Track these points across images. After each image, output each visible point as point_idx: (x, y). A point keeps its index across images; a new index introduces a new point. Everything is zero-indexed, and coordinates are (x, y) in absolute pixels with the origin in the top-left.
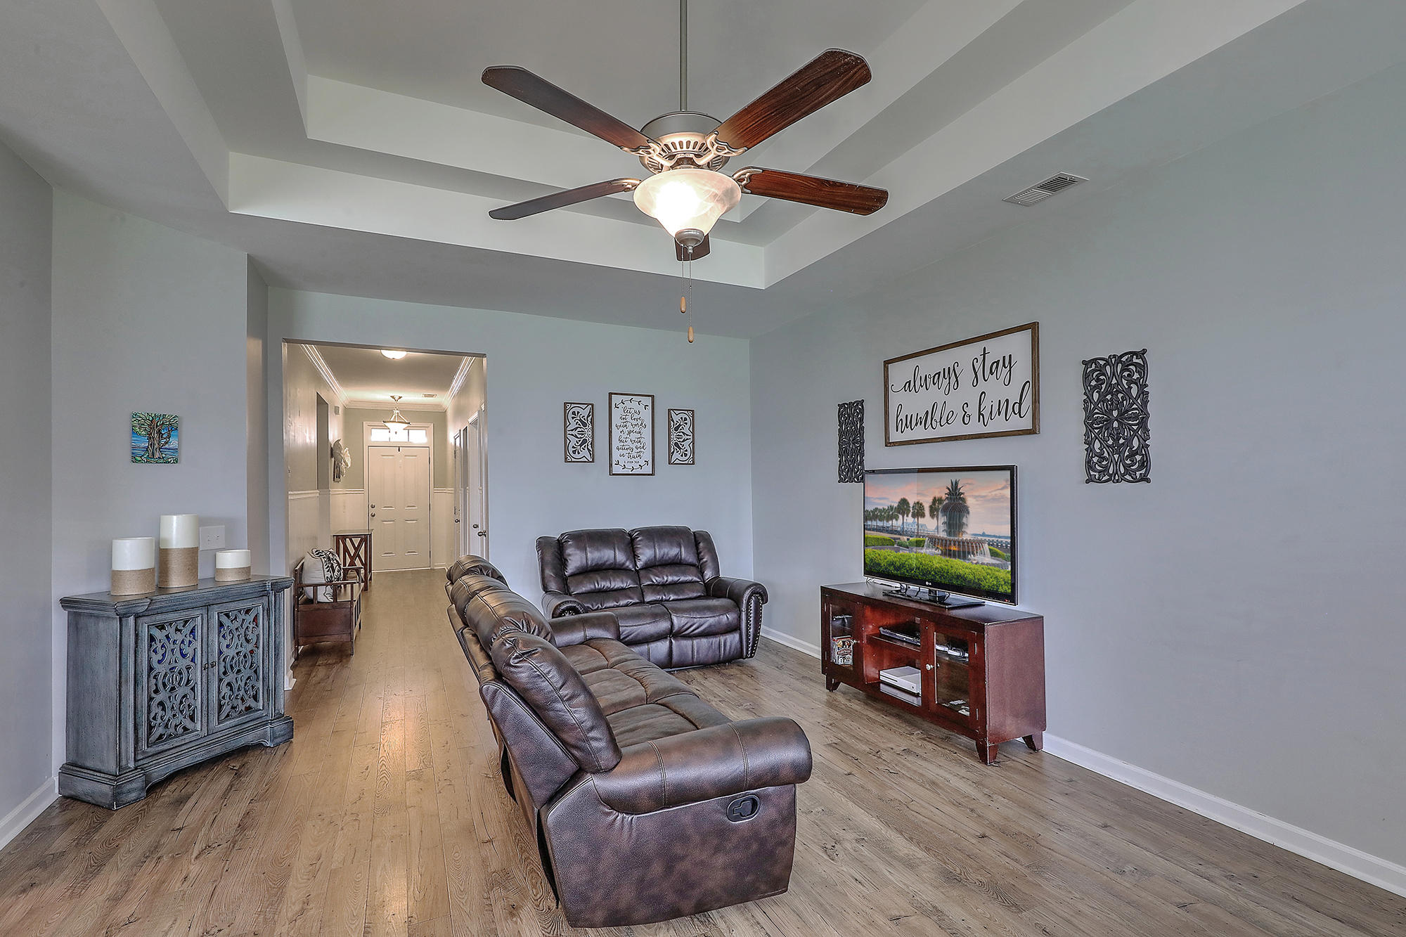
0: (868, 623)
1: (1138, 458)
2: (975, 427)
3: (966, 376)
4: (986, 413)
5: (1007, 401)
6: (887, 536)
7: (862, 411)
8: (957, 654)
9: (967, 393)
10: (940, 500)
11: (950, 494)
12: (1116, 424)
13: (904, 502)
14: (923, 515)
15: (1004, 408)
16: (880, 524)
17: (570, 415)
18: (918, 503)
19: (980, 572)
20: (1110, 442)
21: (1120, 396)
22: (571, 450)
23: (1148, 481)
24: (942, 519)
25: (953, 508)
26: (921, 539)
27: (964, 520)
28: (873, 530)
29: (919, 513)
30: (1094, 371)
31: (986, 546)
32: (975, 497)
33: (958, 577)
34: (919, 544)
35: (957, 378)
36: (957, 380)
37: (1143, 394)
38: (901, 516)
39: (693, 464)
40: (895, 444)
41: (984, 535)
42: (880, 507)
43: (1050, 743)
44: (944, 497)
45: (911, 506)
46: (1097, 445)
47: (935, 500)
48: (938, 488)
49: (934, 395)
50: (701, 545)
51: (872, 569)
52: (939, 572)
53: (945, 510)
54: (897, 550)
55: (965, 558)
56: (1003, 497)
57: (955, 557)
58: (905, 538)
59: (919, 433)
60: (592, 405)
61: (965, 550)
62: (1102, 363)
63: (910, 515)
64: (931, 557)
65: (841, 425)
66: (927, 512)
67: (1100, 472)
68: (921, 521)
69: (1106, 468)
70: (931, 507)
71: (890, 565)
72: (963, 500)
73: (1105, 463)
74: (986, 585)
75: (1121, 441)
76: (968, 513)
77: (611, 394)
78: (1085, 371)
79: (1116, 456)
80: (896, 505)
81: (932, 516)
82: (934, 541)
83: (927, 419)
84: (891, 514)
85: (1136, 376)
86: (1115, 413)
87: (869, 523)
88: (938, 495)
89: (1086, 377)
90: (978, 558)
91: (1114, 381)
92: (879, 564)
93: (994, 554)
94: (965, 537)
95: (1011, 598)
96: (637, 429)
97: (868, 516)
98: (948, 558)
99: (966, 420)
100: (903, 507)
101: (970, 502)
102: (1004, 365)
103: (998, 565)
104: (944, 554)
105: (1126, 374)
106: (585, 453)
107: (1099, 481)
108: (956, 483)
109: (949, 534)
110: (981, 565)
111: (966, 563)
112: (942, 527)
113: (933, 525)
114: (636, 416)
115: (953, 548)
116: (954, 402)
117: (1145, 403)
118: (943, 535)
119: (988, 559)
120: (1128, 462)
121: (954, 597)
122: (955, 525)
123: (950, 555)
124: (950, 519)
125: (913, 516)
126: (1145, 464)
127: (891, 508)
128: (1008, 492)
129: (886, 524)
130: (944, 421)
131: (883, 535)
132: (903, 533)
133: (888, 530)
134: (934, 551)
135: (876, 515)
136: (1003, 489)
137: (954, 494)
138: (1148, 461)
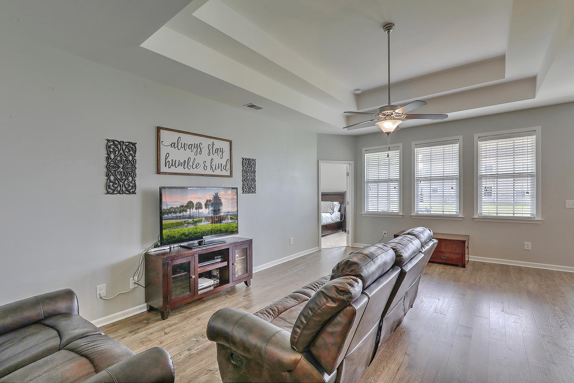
1: (253, 187)
2: (209, 172)
3: (205, 151)
4: (214, 167)
5: (221, 164)
6: (179, 221)
10: (210, 201)
11: (214, 198)
12: (249, 178)
13: (192, 202)
14: (201, 208)
16: (174, 215)
18: (199, 203)
19: (227, 226)
20: (248, 182)
24: (211, 209)
25: (216, 203)
26: (201, 218)
27: (220, 208)
28: (169, 219)
29: (199, 207)
32: (225, 199)
33: (218, 230)
34: (200, 221)
35: (201, 149)
36: (201, 151)
38: (188, 210)
40: (165, 173)
41: (228, 212)
42: (174, 207)
44: (212, 199)
45: (195, 204)
46: (245, 183)
47: (207, 201)
48: (210, 196)
52: (211, 231)
53: (212, 205)
54: (186, 227)
56: (234, 198)
57: (215, 223)
58: (191, 220)
59: (180, 169)
61: (220, 220)
62: (247, 160)
63: (194, 209)
64: (205, 225)
66: (203, 206)
67: (245, 190)
68: (200, 211)
70: (205, 204)
71: (182, 235)
72: (220, 200)
73: (247, 188)
74: (229, 230)
75: (250, 182)
76: (222, 205)
79: (249, 186)
80: (185, 205)
81: (206, 207)
82: (207, 218)
83: (183, 164)
84: (183, 209)
86: (249, 174)
87: (166, 216)
88: (209, 199)
89: (243, 163)
90: (226, 221)
92: (174, 237)
93: (231, 219)
94: (222, 214)
95: (237, 232)
97: (163, 213)
99: (205, 168)
100: (190, 205)
101: (223, 201)
102: (220, 151)
103: (233, 222)
104: (212, 223)
105: (251, 164)
108: (217, 193)
109: (214, 214)
111: (221, 224)
112: (210, 212)
113: (206, 211)
115: (216, 220)
116: (200, 159)
118: (212, 215)
120: (251, 188)
122: (217, 210)
124: (214, 208)
125: (196, 209)
127: (182, 206)
128: (236, 197)
129: (178, 214)
130: (194, 166)
131: (174, 221)
132: (190, 217)
133: (180, 218)
134: (207, 223)
135: (169, 212)
136: (234, 195)
137: (216, 198)
138: (256, 188)
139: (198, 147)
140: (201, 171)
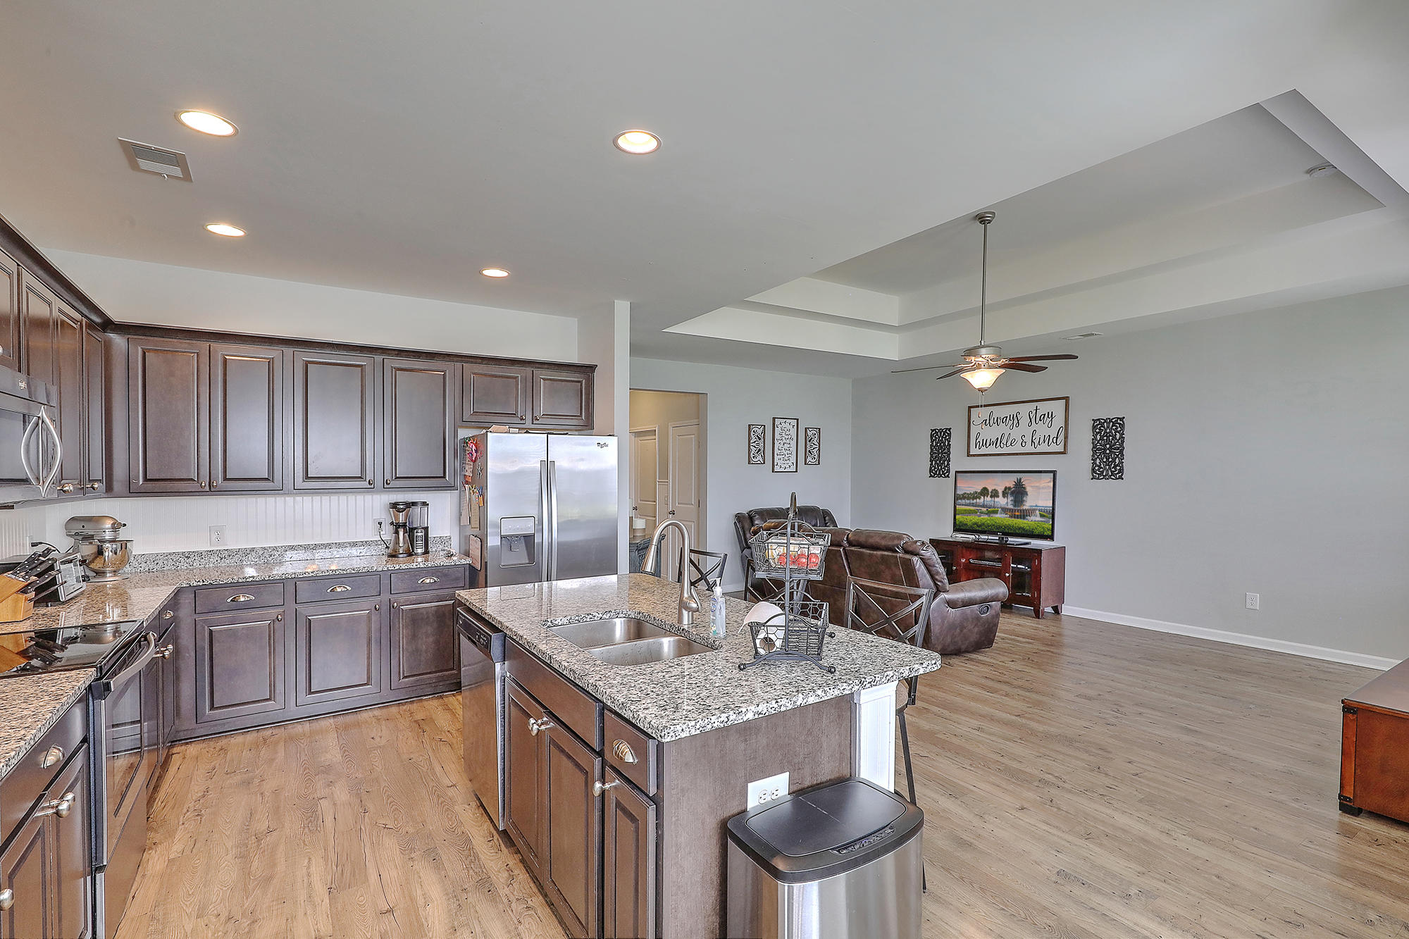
0: (963, 558)
1: (1118, 468)
2: (1029, 448)
3: (1024, 420)
4: (1036, 441)
5: (1049, 436)
6: (972, 508)
7: (950, 435)
8: (1023, 567)
9: (1024, 429)
10: (1010, 488)
11: (1016, 484)
12: (1108, 452)
13: (985, 489)
14: (998, 497)
15: (1047, 439)
16: (968, 502)
17: (752, 433)
18: (994, 489)
19: (1033, 525)
20: (1105, 460)
21: (1111, 438)
22: (752, 456)
23: (1122, 479)
24: (1010, 498)
25: (1018, 492)
26: (996, 509)
27: (1025, 499)
28: (963, 505)
29: (995, 494)
30: (1098, 425)
31: (1037, 512)
32: (1032, 487)
33: (1020, 528)
34: (996, 512)
35: (1018, 420)
36: (1018, 422)
37: (1122, 438)
38: (982, 497)
39: (819, 464)
40: (974, 455)
41: (1036, 506)
42: (968, 492)
44: (1012, 486)
45: (990, 491)
46: (1098, 461)
47: (1006, 488)
48: (1010, 481)
49: (1003, 429)
50: (827, 518)
51: (958, 528)
52: (1008, 527)
53: (1012, 493)
54: (979, 516)
55: (1024, 518)
56: (1048, 487)
57: (1018, 518)
58: (985, 509)
59: (992, 450)
60: (764, 426)
61: (1024, 515)
62: (1103, 421)
63: (989, 496)
64: (1001, 518)
65: (932, 442)
66: (1001, 494)
67: (1098, 474)
68: (996, 499)
69: (1103, 472)
70: (1003, 492)
71: (974, 524)
72: (1024, 488)
73: (1101, 470)
74: (1037, 532)
75: (1110, 460)
76: (1027, 494)
77: (774, 419)
78: (1094, 424)
79: (1107, 467)
80: (979, 491)
81: (1004, 496)
82: (1005, 510)
83: (996, 442)
84: (975, 496)
85: (1119, 429)
86: (1108, 446)
87: (960, 501)
88: (1008, 486)
89: (1094, 427)
90: (1033, 518)
91: (1108, 431)
92: (966, 524)
93: (1042, 516)
94: (1024, 508)
95: (1051, 537)
96: (788, 441)
97: (957, 497)
98: (1013, 519)
99: (1024, 444)
100: (984, 492)
101: (1028, 489)
102: (1049, 416)
103: (1044, 521)
104: (1011, 517)
105: (1114, 427)
106: (760, 458)
107: (1098, 479)
108: (1020, 479)
109: (1015, 506)
110: (1033, 521)
111: (1025, 521)
112: (1010, 503)
113: (1004, 501)
114: (788, 433)
115: (1017, 513)
116: (1016, 433)
117: (1123, 442)
118: (1011, 507)
119: (1039, 519)
120: (1113, 470)
121: (1011, 539)
122: (1018, 501)
123: (1015, 517)
124: (1015, 498)
125: (991, 497)
126: (1121, 471)
127: (976, 492)
128: (1052, 484)
129: (972, 501)
130: (1009, 444)
131: (968, 508)
132: (983, 506)
133: (973, 505)
134: (1004, 515)
135: (964, 497)
136: (1048, 482)
137: (1019, 485)
138: (1123, 470)
139: (1015, 420)
140: (1017, 448)
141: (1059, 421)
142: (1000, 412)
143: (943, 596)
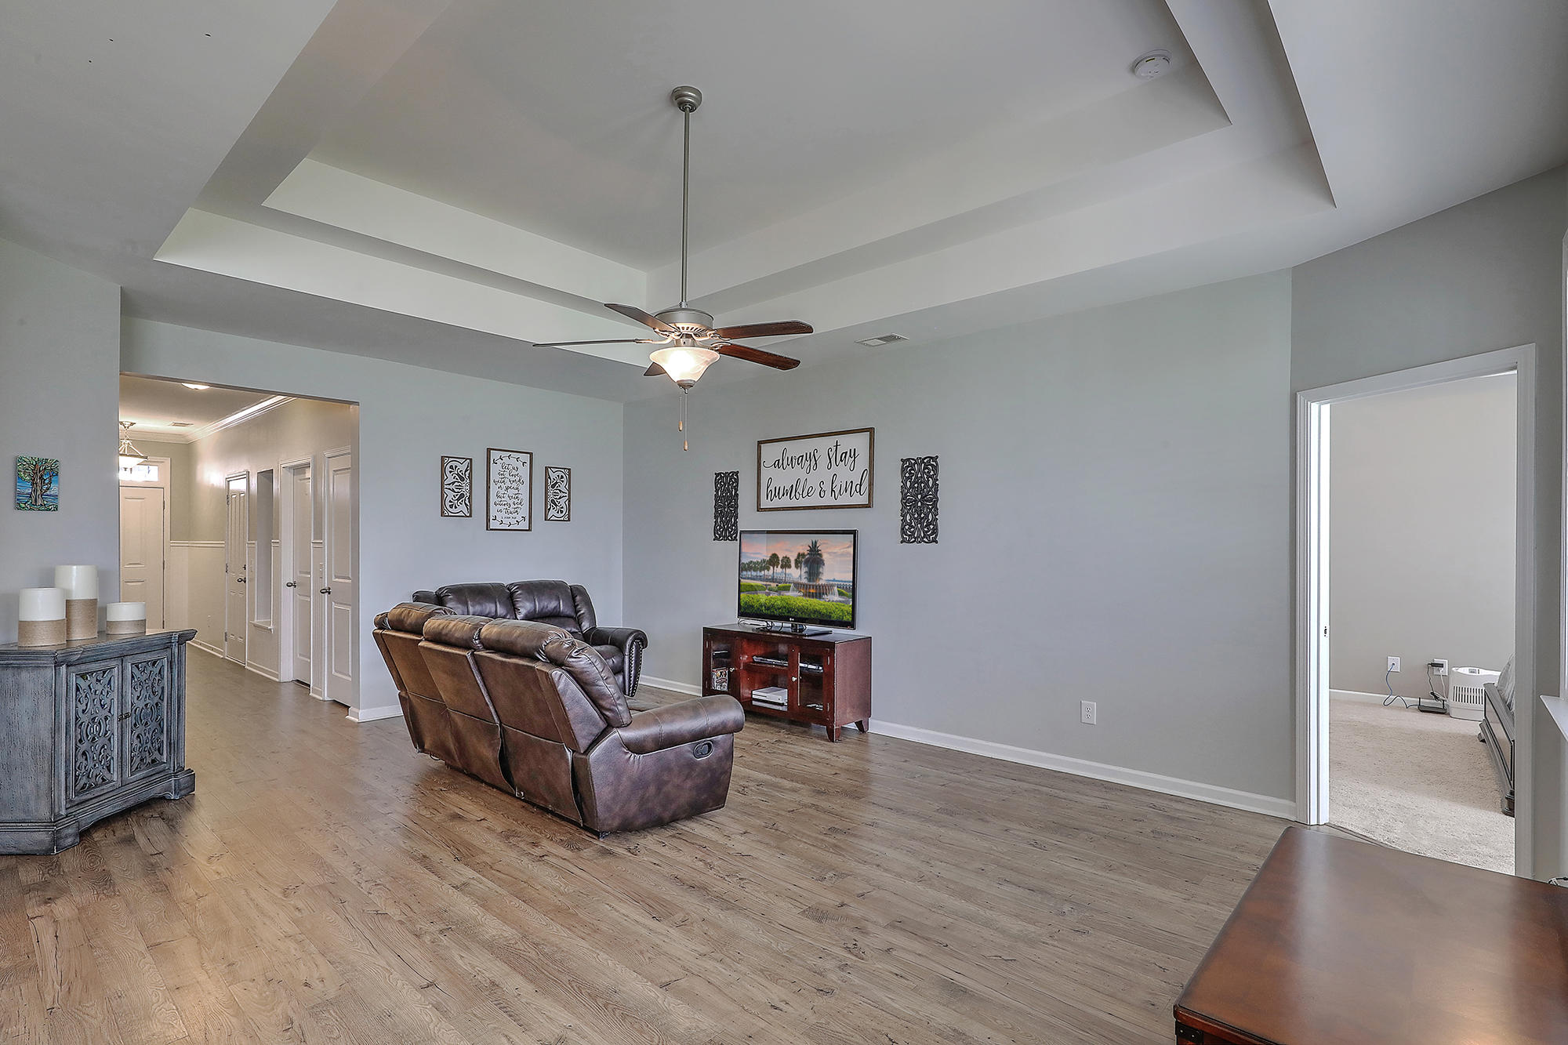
0: (744, 653)
1: (932, 527)
2: (828, 500)
3: (823, 461)
4: (837, 490)
5: (852, 482)
6: (759, 583)
7: (737, 481)
8: (814, 667)
9: (823, 474)
10: (803, 555)
11: (811, 550)
12: (919, 504)
13: (775, 556)
14: (790, 567)
15: (849, 488)
16: (754, 574)
17: (448, 469)
18: (786, 557)
19: (831, 607)
20: (916, 516)
21: (923, 485)
22: (448, 504)
23: (937, 542)
24: (805, 569)
25: (813, 561)
26: (788, 584)
27: (821, 570)
28: (748, 578)
29: (786, 564)
30: (908, 465)
31: (836, 588)
32: (829, 553)
33: (815, 611)
34: (787, 589)
35: (816, 461)
36: (816, 463)
37: (936, 485)
38: (772, 568)
39: (569, 520)
40: (765, 510)
41: (834, 580)
42: (755, 561)
43: (875, 726)
44: (806, 553)
45: (780, 559)
46: (908, 517)
47: (799, 555)
48: (802, 545)
49: (798, 472)
50: (578, 598)
51: (745, 611)
52: (802, 609)
53: (807, 562)
54: (768, 594)
55: (820, 597)
56: (848, 553)
57: (813, 597)
58: (775, 585)
59: (785, 501)
60: (471, 460)
61: (820, 591)
62: (913, 462)
63: (779, 566)
64: (795, 598)
65: (717, 491)
66: (793, 564)
67: (909, 535)
68: (788, 571)
69: (913, 533)
70: (796, 560)
71: (761, 607)
72: (821, 555)
73: (912, 530)
74: (834, 617)
75: (922, 516)
76: (824, 564)
77: (489, 450)
78: (903, 465)
79: (919, 525)
80: (768, 559)
81: (797, 567)
82: (798, 586)
83: (791, 491)
84: (763, 566)
85: (932, 473)
86: (919, 496)
87: (745, 573)
88: (801, 552)
89: (903, 470)
90: (830, 597)
91: (919, 475)
92: (752, 606)
93: (841, 594)
94: (821, 582)
95: (851, 625)
96: (514, 485)
97: (742, 568)
98: (807, 598)
99: (822, 494)
100: (774, 560)
101: (825, 557)
102: (850, 456)
103: (843, 602)
104: (805, 595)
105: (926, 471)
106: (463, 507)
107: (909, 542)
108: (816, 542)
109: (809, 580)
110: (833, 602)
111: (822, 602)
112: (804, 575)
113: (796, 574)
114: (514, 472)
115: (812, 591)
116: (813, 480)
117: (937, 491)
118: (805, 581)
119: (837, 598)
120: (926, 529)
121: (810, 628)
122: (814, 574)
123: (809, 596)
124: (810, 569)
125: (782, 567)
126: (935, 531)
127: (764, 561)
128: (851, 550)
129: (759, 573)
130: (805, 494)
131: (755, 583)
132: (773, 580)
133: (760, 578)
134: (797, 593)
135: (750, 567)
136: (848, 547)
137: (814, 550)
138: (937, 529)
139: (813, 460)
140: (815, 500)
141: (862, 463)
142: (796, 449)
143: (617, 734)
